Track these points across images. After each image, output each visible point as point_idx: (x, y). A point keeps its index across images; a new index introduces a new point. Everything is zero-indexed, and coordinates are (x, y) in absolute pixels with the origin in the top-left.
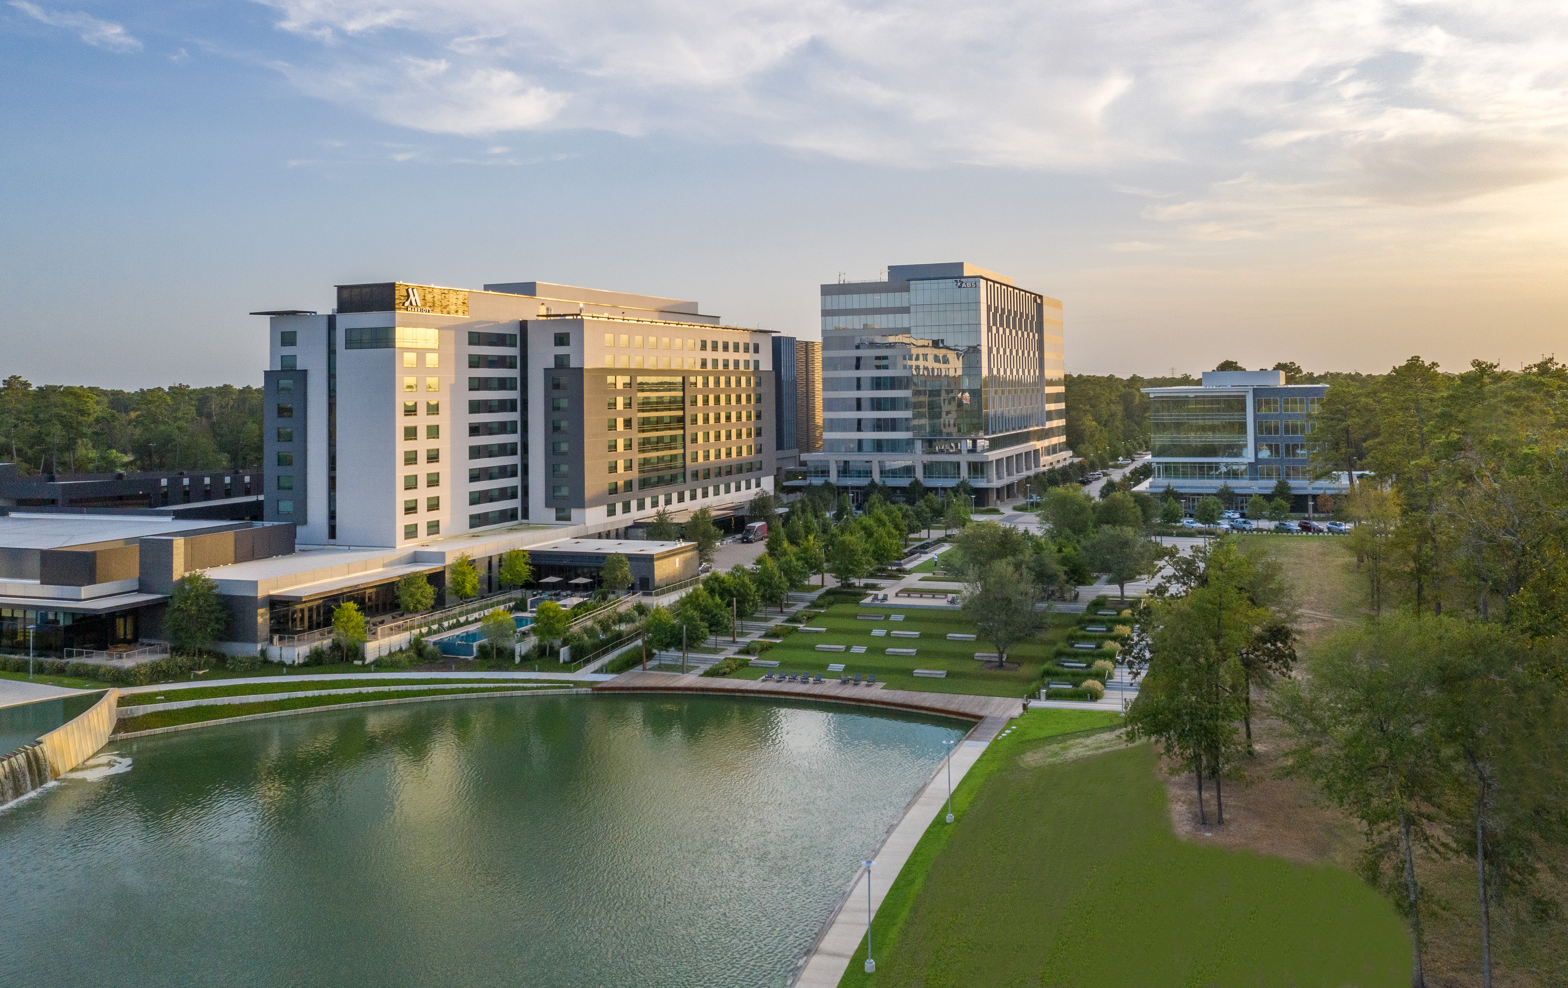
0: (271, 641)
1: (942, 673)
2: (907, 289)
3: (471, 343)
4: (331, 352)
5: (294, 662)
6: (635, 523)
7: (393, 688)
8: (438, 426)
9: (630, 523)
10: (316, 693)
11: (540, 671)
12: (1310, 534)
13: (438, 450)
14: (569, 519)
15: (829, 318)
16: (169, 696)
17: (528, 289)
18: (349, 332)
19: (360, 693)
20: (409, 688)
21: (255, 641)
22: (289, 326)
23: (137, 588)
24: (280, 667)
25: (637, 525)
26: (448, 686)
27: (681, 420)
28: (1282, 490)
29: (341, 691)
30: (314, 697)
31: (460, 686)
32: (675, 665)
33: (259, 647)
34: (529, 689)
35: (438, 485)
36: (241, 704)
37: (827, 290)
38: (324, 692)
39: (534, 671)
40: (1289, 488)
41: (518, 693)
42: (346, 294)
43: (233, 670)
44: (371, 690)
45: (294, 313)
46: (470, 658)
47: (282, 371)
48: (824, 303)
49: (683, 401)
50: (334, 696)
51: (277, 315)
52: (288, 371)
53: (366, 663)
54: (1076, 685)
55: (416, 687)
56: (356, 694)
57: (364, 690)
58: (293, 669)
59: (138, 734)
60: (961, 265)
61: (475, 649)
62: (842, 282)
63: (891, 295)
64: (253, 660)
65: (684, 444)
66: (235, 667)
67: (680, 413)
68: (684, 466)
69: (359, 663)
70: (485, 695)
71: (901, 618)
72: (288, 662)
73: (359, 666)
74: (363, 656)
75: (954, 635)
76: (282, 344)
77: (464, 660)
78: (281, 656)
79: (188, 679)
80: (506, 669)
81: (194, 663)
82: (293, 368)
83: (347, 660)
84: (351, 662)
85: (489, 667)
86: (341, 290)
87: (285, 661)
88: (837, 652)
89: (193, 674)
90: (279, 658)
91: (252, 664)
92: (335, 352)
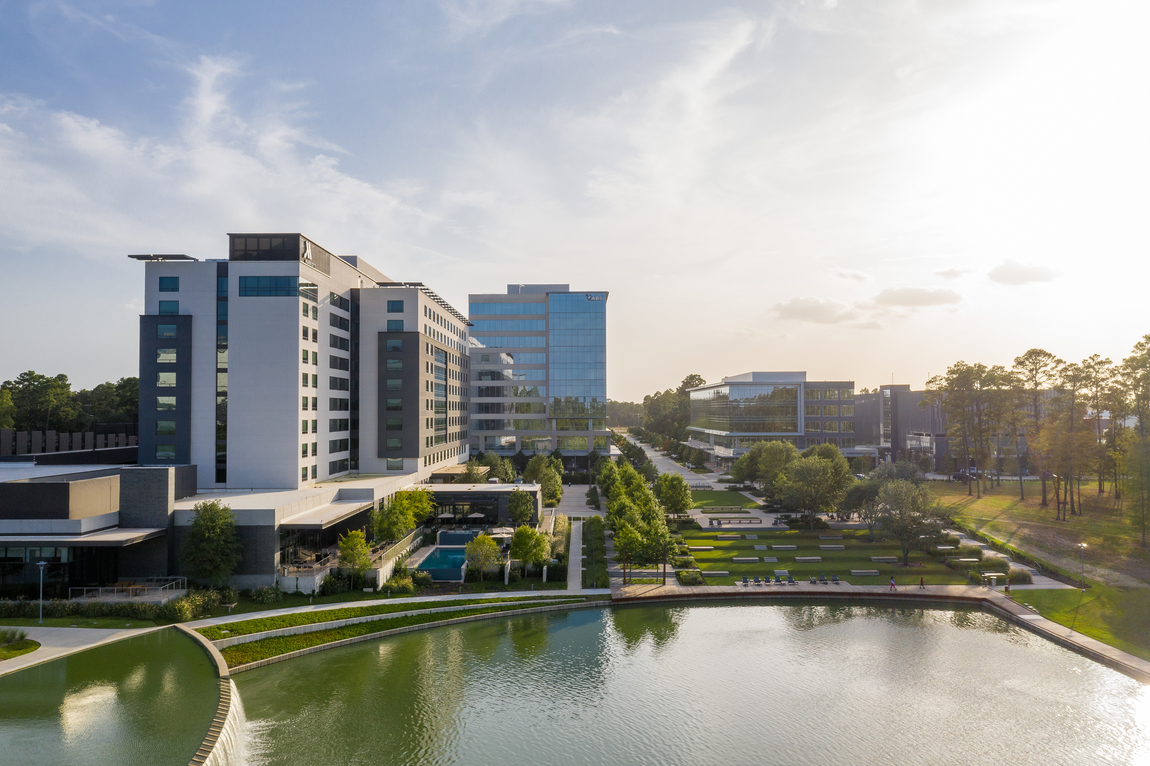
0: (282, 570)
2: (545, 300)
3: (331, 303)
4: (222, 299)
5: (314, 591)
6: (433, 474)
13: (317, 398)
14: (402, 468)
16: (233, 629)
19: (406, 616)
20: (447, 609)
21: (271, 572)
23: (117, 523)
25: (435, 476)
26: (480, 606)
27: (446, 388)
33: (274, 578)
38: (376, 618)
42: (240, 242)
44: (415, 612)
51: (153, 259)
52: (170, 316)
55: (452, 609)
56: (403, 617)
61: (463, 574)
67: (444, 383)
68: (446, 429)
69: (371, 590)
71: (755, 536)
74: (374, 583)
75: (823, 546)
76: (161, 289)
77: (456, 583)
78: (297, 586)
79: (226, 613)
80: (504, 589)
81: (224, 597)
82: (174, 314)
83: (355, 588)
84: (362, 590)
85: (486, 588)
86: (233, 238)
87: (303, 591)
88: (754, 562)
89: (228, 607)
90: (297, 588)
91: (277, 595)
92: (226, 299)
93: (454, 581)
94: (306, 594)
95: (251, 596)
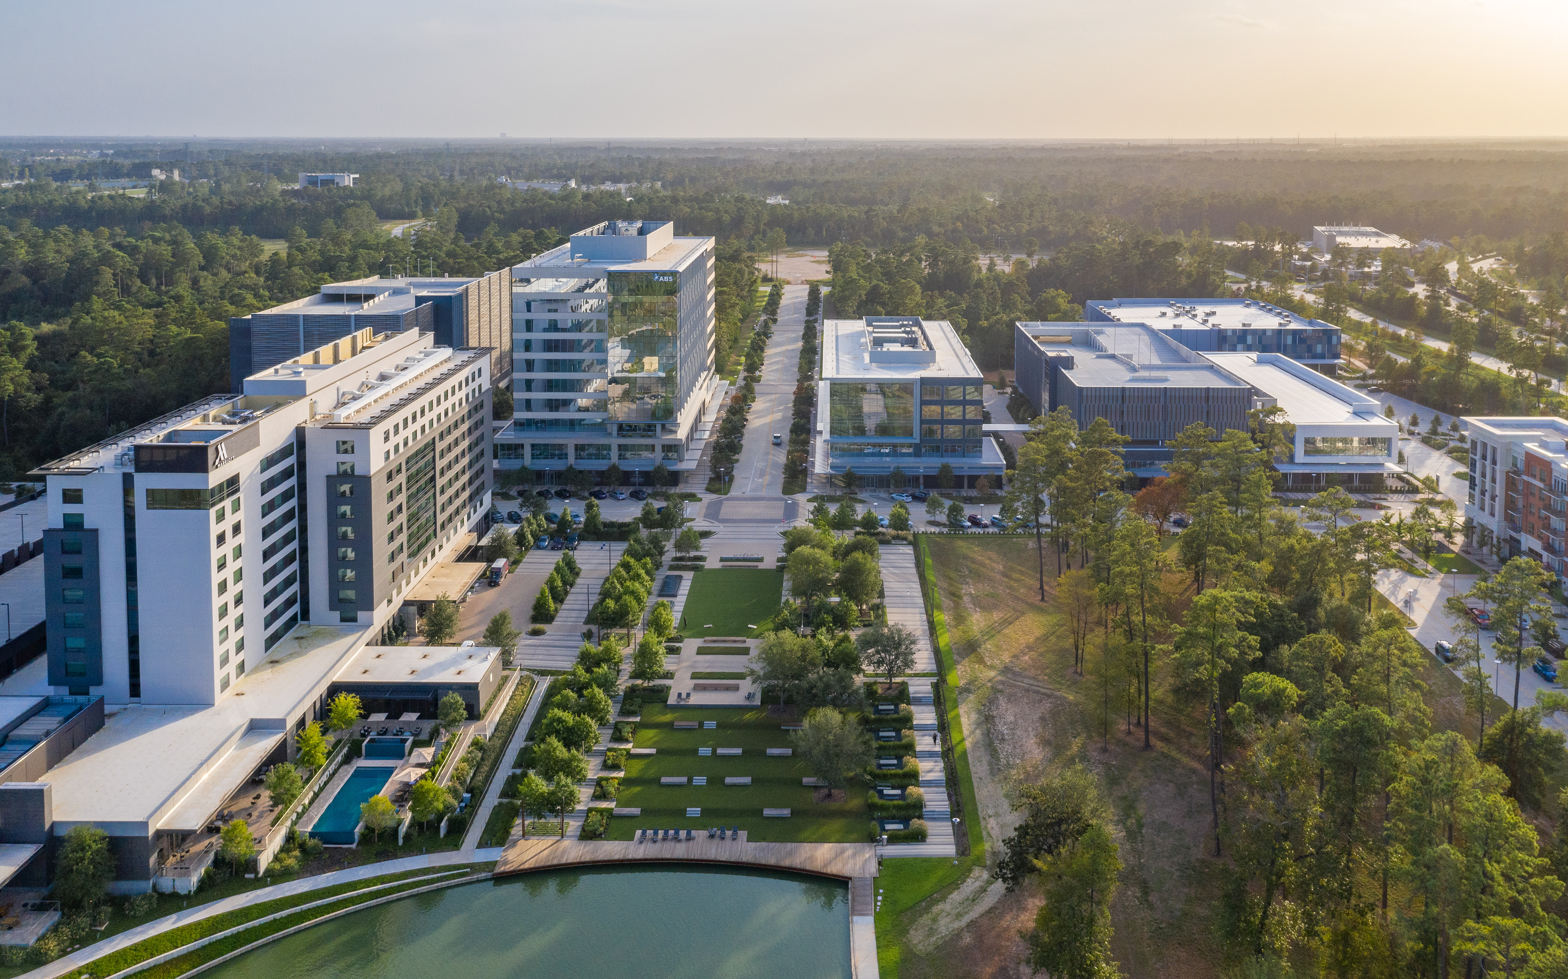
0: (161, 873)
1: (787, 812)
3: (263, 471)
6: (405, 601)
7: (304, 907)
8: (241, 569)
9: (402, 603)
11: (427, 853)
12: (980, 531)
13: (242, 591)
14: (355, 620)
16: (94, 972)
18: (150, 495)
19: (275, 920)
21: (147, 879)
24: (174, 900)
25: (407, 603)
28: (945, 473)
29: (256, 923)
33: (151, 883)
35: (242, 626)
36: (167, 962)
39: (421, 855)
41: (425, 889)
43: (133, 916)
44: (284, 914)
46: (354, 846)
47: (65, 529)
49: (434, 461)
50: (251, 929)
53: (260, 874)
54: (906, 826)
55: (325, 901)
57: (278, 916)
58: (190, 900)
61: (356, 837)
64: (150, 901)
65: (435, 501)
66: (134, 913)
68: (435, 522)
69: (252, 876)
70: (395, 896)
71: (713, 726)
72: (182, 889)
73: (251, 881)
74: (256, 866)
75: (771, 750)
77: (349, 850)
78: (175, 883)
79: (94, 941)
80: (395, 855)
81: (94, 920)
82: (80, 527)
83: (236, 875)
84: (243, 877)
85: (377, 854)
87: (179, 889)
88: (681, 788)
89: (98, 930)
90: (175, 886)
93: (347, 846)
94: (182, 893)
95: (124, 906)
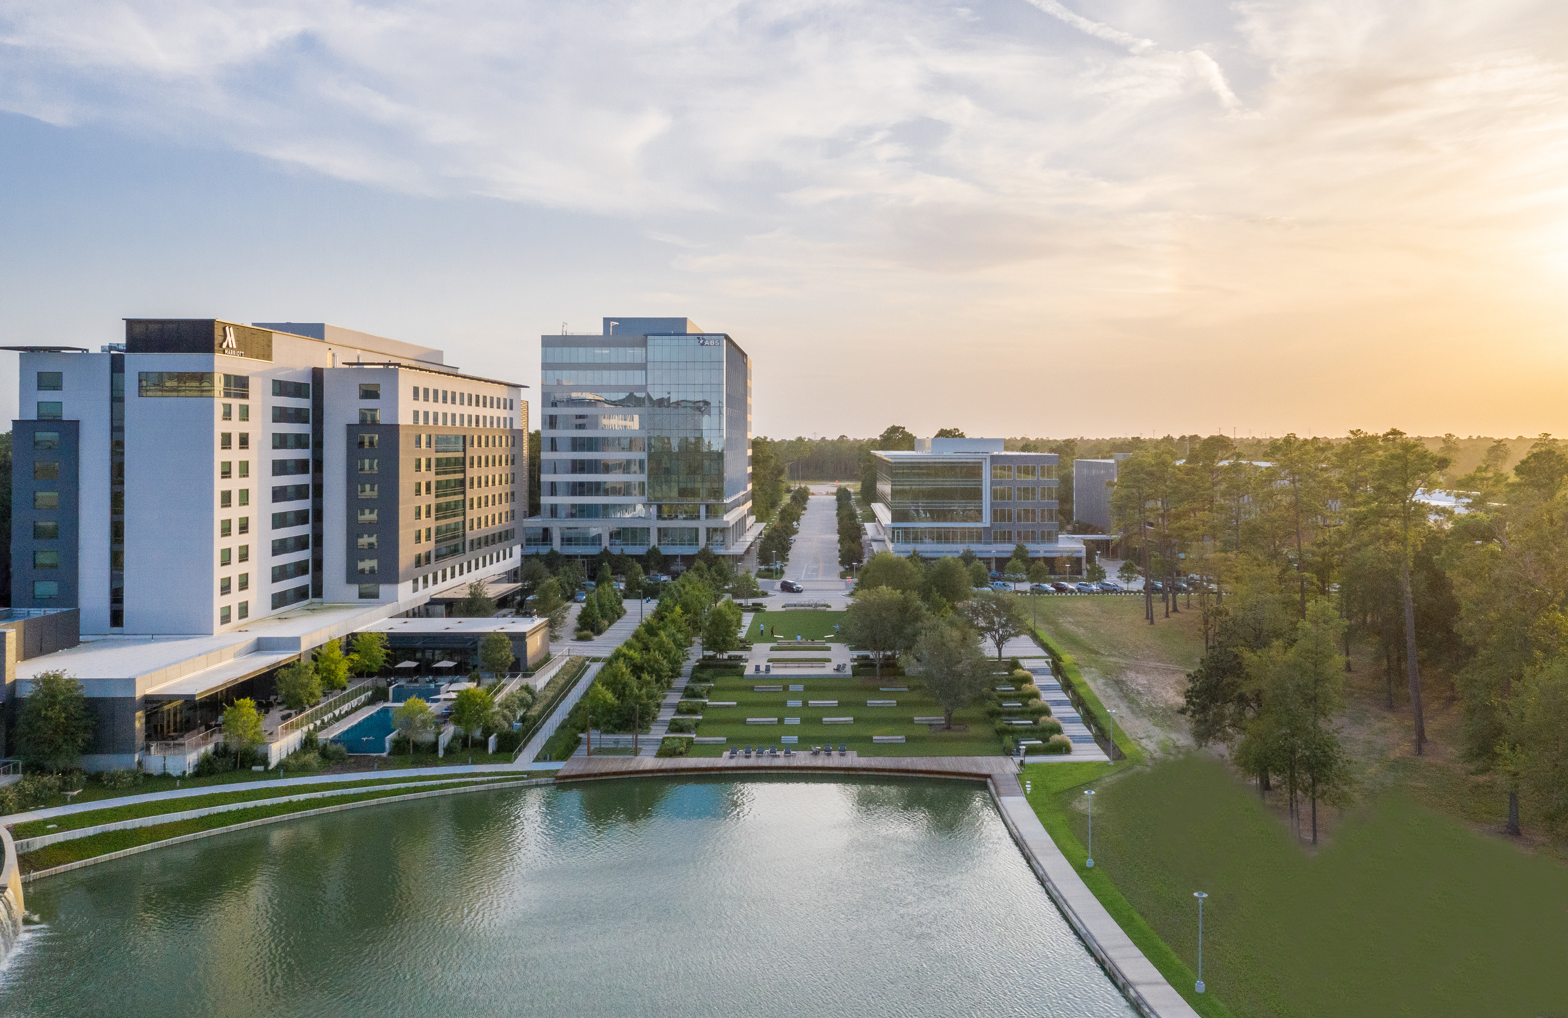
0: (148, 748)
1: (900, 738)
2: (644, 344)
3: (275, 394)
4: (117, 399)
5: (184, 772)
6: (432, 599)
7: (328, 794)
8: (247, 490)
9: (427, 600)
10: (240, 806)
11: (473, 763)
12: (1064, 594)
13: (247, 518)
14: (376, 596)
15: (550, 373)
16: (64, 823)
17: (315, 331)
18: (143, 377)
19: (290, 802)
20: (345, 791)
21: (132, 751)
22: (50, 366)
24: (165, 780)
25: (434, 602)
26: (389, 787)
27: (462, 482)
28: (1020, 553)
29: (268, 802)
30: (238, 811)
31: (402, 785)
32: (616, 748)
33: (137, 757)
34: (482, 783)
35: (247, 560)
36: (154, 826)
37: (548, 342)
38: (250, 804)
39: (467, 763)
40: (1027, 552)
41: (474, 788)
42: (137, 329)
43: (114, 788)
44: (302, 797)
45: (57, 349)
46: (384, 754)
47: (38, 421)
48: (544, 355)
49: (464, 464)
50: (261, 807)
51: (29, 352)
52: (50, 421)
53: (270, 768)
54: (1046, 740)
55: (352, 791)
57: (295, 798)
58: (185, 781)
59: (52, 870)
60: (684, 321)
62: (564, 334)
63: (621, 350)
64: (135, 775)
65: (464, 510)
66: (115, 784)
67: (460, 476)
68: (464, 535)
69: (261, 768)
70: (436, 793)
71: (800, 688)
72: (175, 772)
73: (260, 772)
74: (265, 761)
75: (872, 702)
76: (40, 388)
77: (377, 757)
78: (164, 766)
79: (64, 802)
80: (435, 764)
81: (65, 783)
82: (57, 418)
83: (242, 766)
84: (251, 768)
85: (413, 763)
86: (131, 324)
87: (171, 772)
88: (771, 724)
89: (68, 795)
90: (165, 769)
91: (136, 778)
92: (121, 400)
93: (375, 755)
94: (175, 775)
95: (102, 780)
